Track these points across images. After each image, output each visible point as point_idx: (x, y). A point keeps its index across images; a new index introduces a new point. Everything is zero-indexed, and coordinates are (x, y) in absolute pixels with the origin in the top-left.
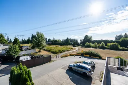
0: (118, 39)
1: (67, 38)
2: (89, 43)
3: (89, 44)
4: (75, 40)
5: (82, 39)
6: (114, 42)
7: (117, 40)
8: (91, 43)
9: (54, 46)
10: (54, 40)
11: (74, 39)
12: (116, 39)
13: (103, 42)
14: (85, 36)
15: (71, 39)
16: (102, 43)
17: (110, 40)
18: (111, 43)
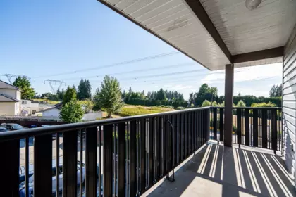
0: (277, 95)
1: (161, 90)
2: (210, 101)
3: (210, 103)
4: (176, 93)
5: (194, 93)
6: (267, 101)
7: (274, 98)
8: (215, 102)
9: (131, 107)
10: (130, 94)
11: (174, 91)
12: (272, 95)
13: (241, 101)
14: (202, 86)
15: (168, 92)
16: (239, 103)
17: (257, 96)
18: (261, 102)
